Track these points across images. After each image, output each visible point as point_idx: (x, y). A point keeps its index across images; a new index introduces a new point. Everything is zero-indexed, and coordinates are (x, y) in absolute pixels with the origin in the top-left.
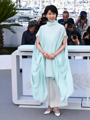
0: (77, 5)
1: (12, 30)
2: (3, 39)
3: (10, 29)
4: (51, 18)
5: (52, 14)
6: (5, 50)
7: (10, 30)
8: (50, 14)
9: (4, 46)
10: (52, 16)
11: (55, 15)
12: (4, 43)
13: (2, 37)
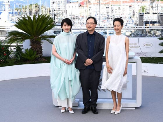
0: (103, 21)
1: (50, 41)
2: (42, 50)
3: (48, 40)
4: (66, 29)
5: (67, 26)
6: (44, 59)
7: (48, 42)
8: (65, 26)
9: (43, 56)
10: (67, 27)
11: (70, 27)
12: (43, 53)
13: (41, 47)
